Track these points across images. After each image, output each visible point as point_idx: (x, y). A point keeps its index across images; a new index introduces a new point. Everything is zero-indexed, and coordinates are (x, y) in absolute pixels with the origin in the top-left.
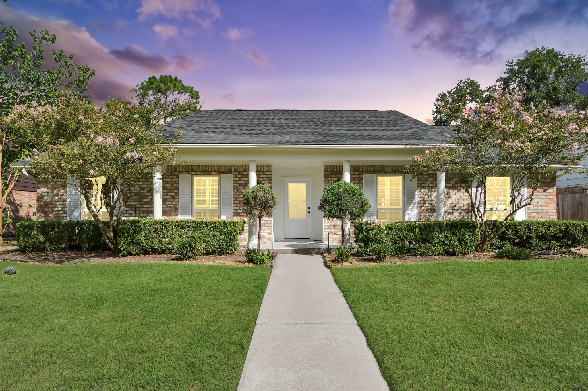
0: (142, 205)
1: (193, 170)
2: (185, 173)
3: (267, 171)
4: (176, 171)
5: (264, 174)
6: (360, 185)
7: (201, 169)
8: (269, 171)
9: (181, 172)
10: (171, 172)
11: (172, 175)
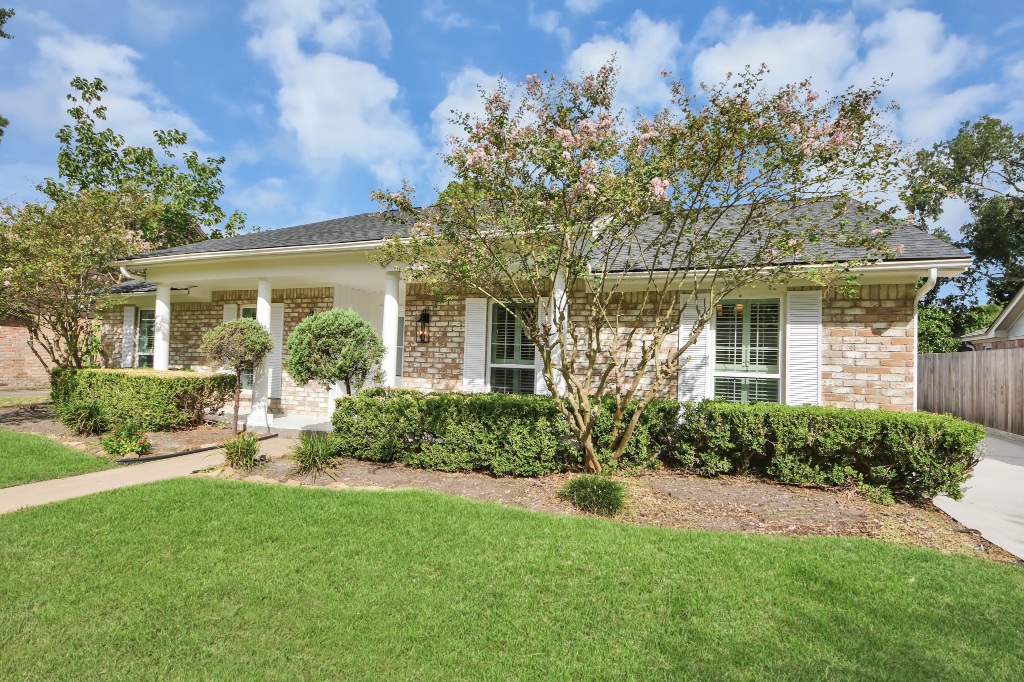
0: (187, 348)
1: (240, 299)
2: (232, 302)
3: (326, 297)
4: (222, 300)
5: (322, 302)
6: (462, 319)
7: (249, 296)
8: (329, 297)
9: (227, 302)
10: (217, 301)
11: (218, 305)
